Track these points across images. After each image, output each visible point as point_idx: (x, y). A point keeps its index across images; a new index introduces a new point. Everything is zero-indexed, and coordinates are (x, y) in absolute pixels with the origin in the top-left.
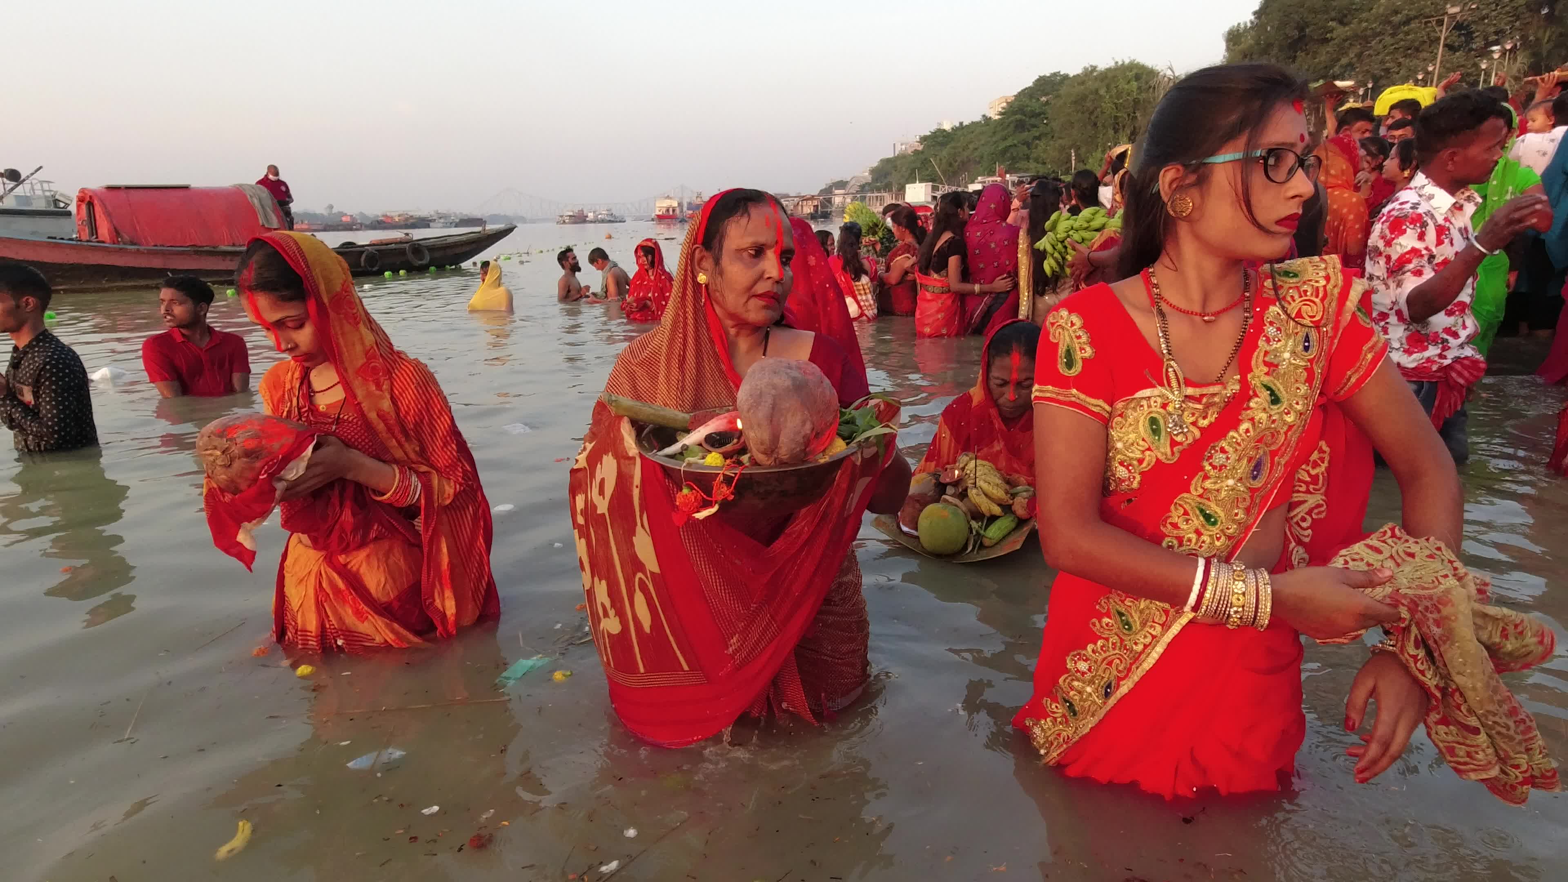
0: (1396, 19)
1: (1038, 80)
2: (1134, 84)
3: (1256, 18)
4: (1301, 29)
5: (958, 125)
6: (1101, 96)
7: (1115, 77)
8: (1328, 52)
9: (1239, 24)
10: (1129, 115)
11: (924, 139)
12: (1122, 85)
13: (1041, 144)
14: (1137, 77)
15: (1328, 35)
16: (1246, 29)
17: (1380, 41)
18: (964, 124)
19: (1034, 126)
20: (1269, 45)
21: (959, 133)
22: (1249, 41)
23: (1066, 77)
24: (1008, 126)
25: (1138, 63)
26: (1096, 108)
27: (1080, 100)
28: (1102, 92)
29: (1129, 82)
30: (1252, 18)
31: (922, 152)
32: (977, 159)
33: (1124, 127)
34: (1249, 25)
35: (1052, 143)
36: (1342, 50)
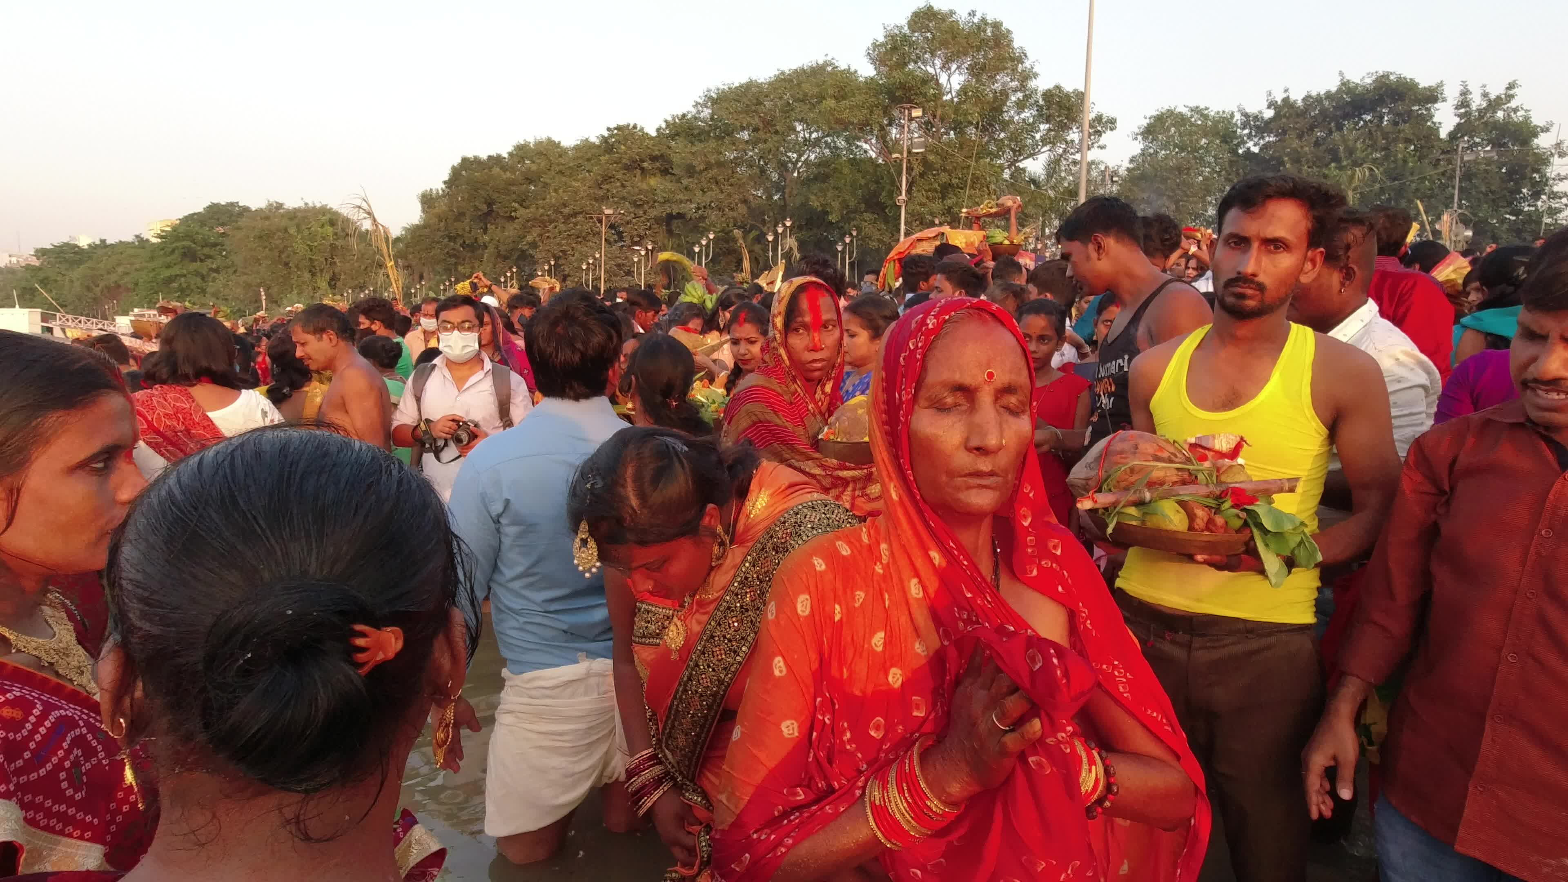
0: (566, 211)
1: (209, 207)
2: (329, 230)
3: (446, 187)
4: (490, 205)
5: (98, 242)
6: (291, 235)
7: (305, 217)
8: (515, 229)
9: (431, 190)
10: (326, 260)
11: (41, 253)
12: (315, 227)
13: (221, 278)
14: (332, 223)
15: (513, 214)
16: (439, 197)
17: (556, 227)
18: (108, 242)
19: (209, 257)
20: (462, 214)
21: (100, 252)
22: (442, 207)
23: (246, 209)
24: (173, 252)
25: (331, 209)
26: (286, 247)
27: (264, 237)
28: (292, 231)
29: (323, 226)
30: (444, 186)
31: (39, 269)
32: (130, 286)
33: (321, 271)
34: (441, 192)
35: (233, 277)
36: (526, 229)
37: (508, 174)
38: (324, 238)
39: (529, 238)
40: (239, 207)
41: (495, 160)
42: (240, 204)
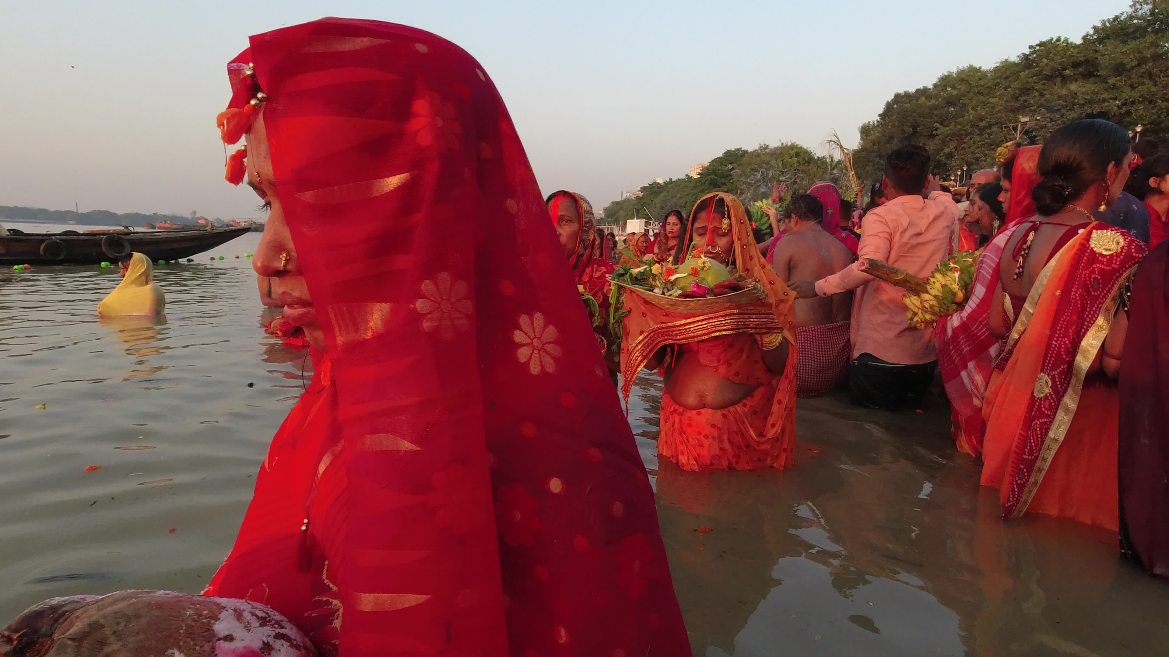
0: (982, 124)
1: (726, 153)
2: (795, 159)
3: (881, 119)
4: (914, 128)
5: (668, 180)
6: (771, 166)
7: (781, 153)
8: (935, 144)
9: (869, 122)
11: (643, 189)
12: (787, 159)
14: (797, 155)
15: (934, 132)
16: (874, 126)
17: (971, 139)
18: (673, 180)
19: (724, 184)
20: (892, 138)
21: (670, 186)
22: (875, 135)
23: (746, 152)
24: (705, 183)
25: (797, 145)
26: (768, 174)
27: (756, 168)
28: (772, 163)
29: (791, 158)
30: (878, 118)
31: (642, 198)
32: (683, 205)
34: (876, 123)
36: (944, 143)
37: (933, 101)
38: (791, 166)
39: (947, 150)
40: (742, 151)
41: (923, 92)
42: (743, 149)
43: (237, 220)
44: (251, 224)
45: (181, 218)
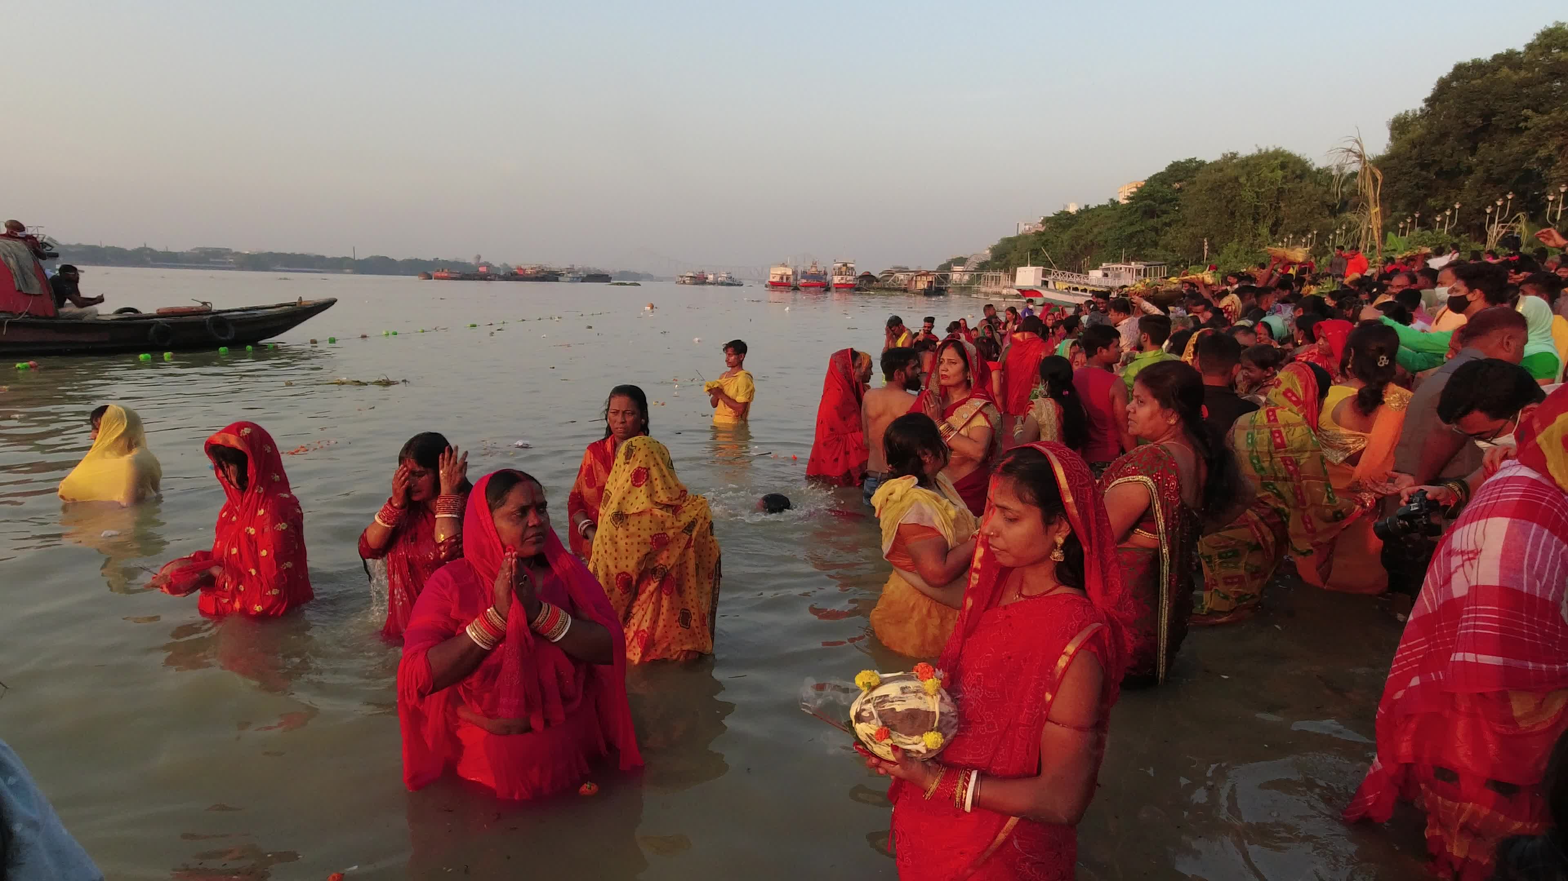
1: (1172, 166)
2: (1280, 173)
3: (1427, 106)
4: (1486, 118)
5: (1083, 208)
6: (1240, 184)
7: (1255, 165)
8: (1522, 143)
9: (1407, 112)
10: (1271, 205)
11: (1047, 220)
12: (1266, 173)
13: (1172, 231)
14: (1283, 166)
15: (1522, 124)
16: (1416, 119)
18: (1090, 207)
19: (1164, 212)
20: (1444, 135)
21: (1084, 216)
22: (1418, 131)
23: (1202, 164)
24: (1136, 211)
25: (1284, 151)
26: (1234, 196)
27: (1216, 188)
28: (1242, 180)
29: (1273, 171)
30: (1423, 105)
31: (1043, 234)
32: (1101, 243)
33: (1265, 217)
34: (1418, 113)
35: (1183, 230)
36: (1539, 140)
37: (1523, 73)
38: (1272, 183)
39: (1542, 153)
40: (1196, 162)
41: (1508, 59)
42: (1197, 160)
43: (523, 267)
44: (538, 272)
45: (464, 264)
